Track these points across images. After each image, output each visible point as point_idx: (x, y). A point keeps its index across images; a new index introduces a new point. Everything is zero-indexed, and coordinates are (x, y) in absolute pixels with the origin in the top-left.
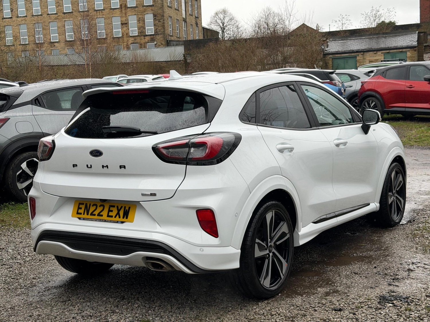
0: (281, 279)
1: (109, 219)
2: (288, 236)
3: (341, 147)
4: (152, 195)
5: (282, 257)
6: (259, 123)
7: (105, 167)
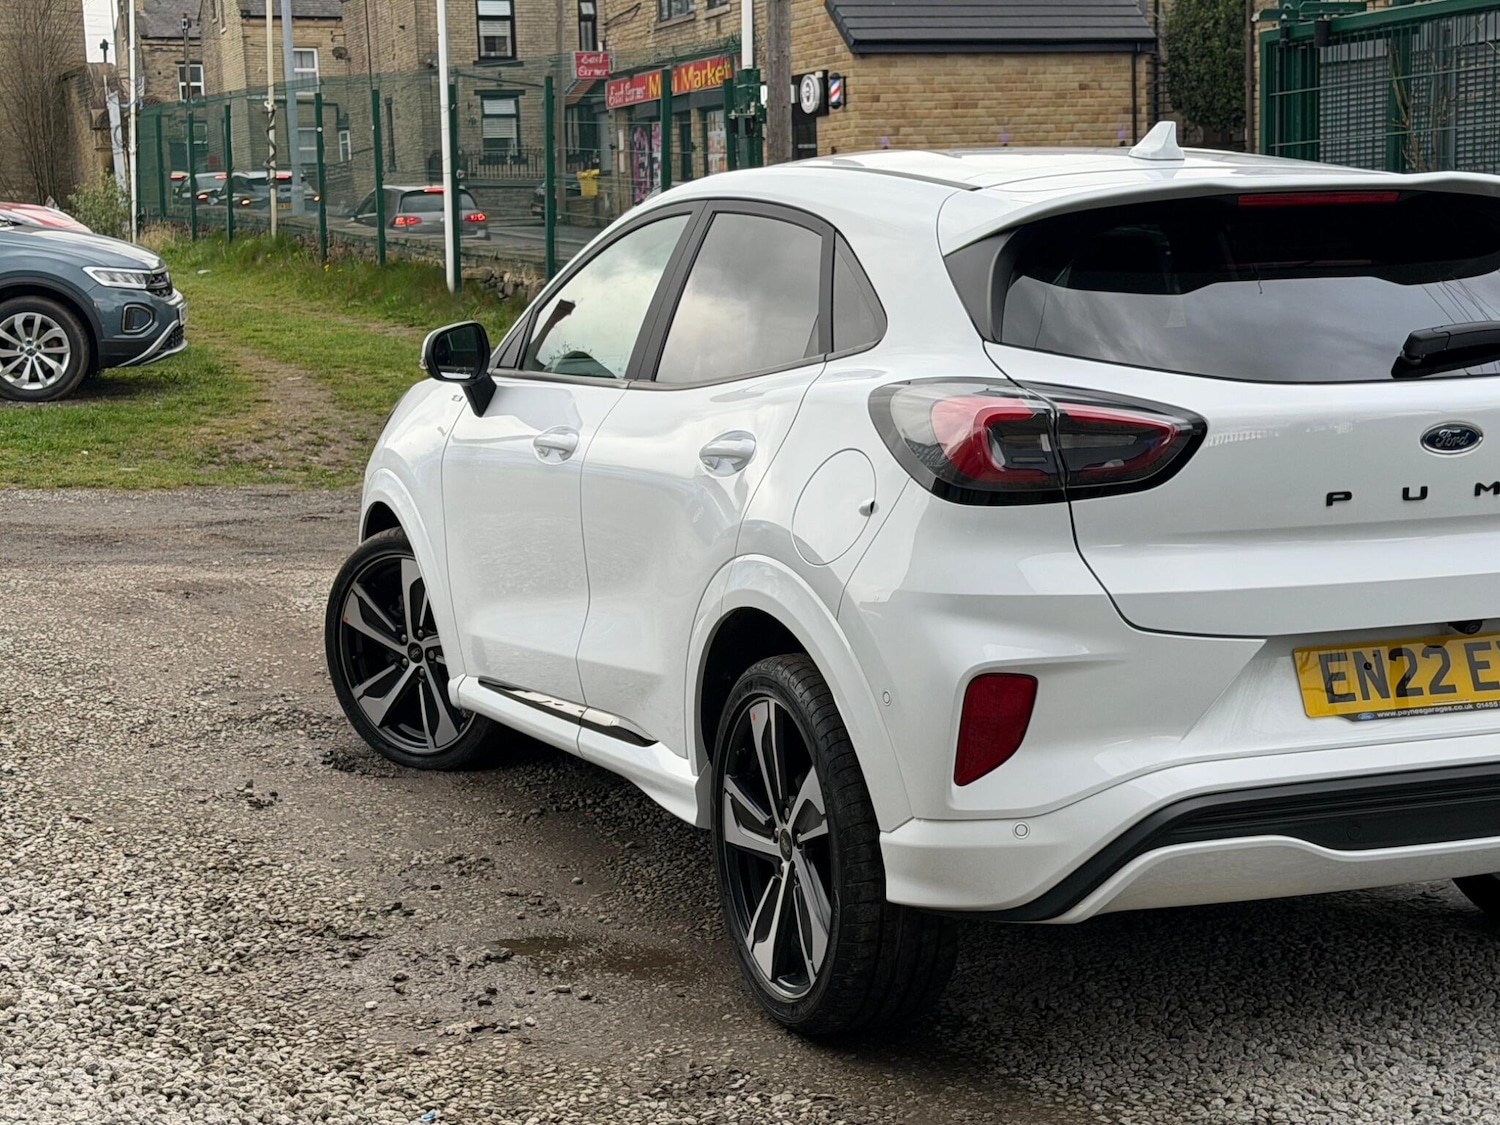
1: (1489, 697)
7: (1487, 489)
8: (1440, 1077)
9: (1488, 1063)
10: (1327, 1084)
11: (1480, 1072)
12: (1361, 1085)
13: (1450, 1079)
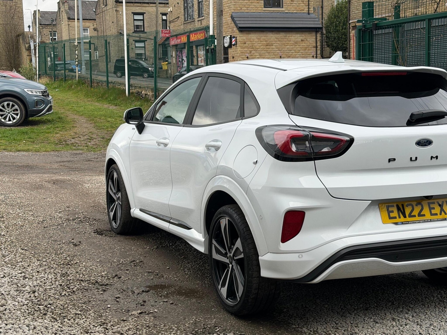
1: (435, 218)
7: (434, 158)
8: (421, 329)
9: (434, 324)
10: (389, 331)
11: (432, 327)
12: (398, 331)
13: (424, 329)
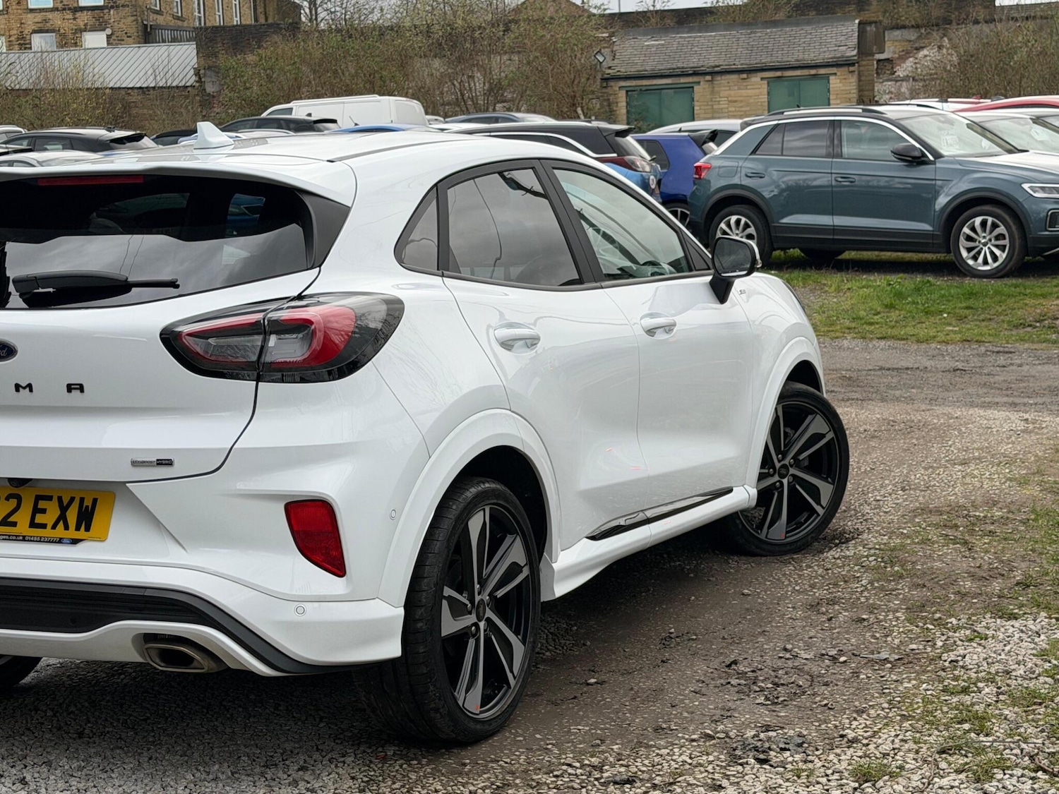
0: (509, 687)
1: (37, 533)
2: (526, 572)
3: (661, 336)
4: (162, 464)
5: (511, 629)
6: (448, 270)
7: (24, 388)
